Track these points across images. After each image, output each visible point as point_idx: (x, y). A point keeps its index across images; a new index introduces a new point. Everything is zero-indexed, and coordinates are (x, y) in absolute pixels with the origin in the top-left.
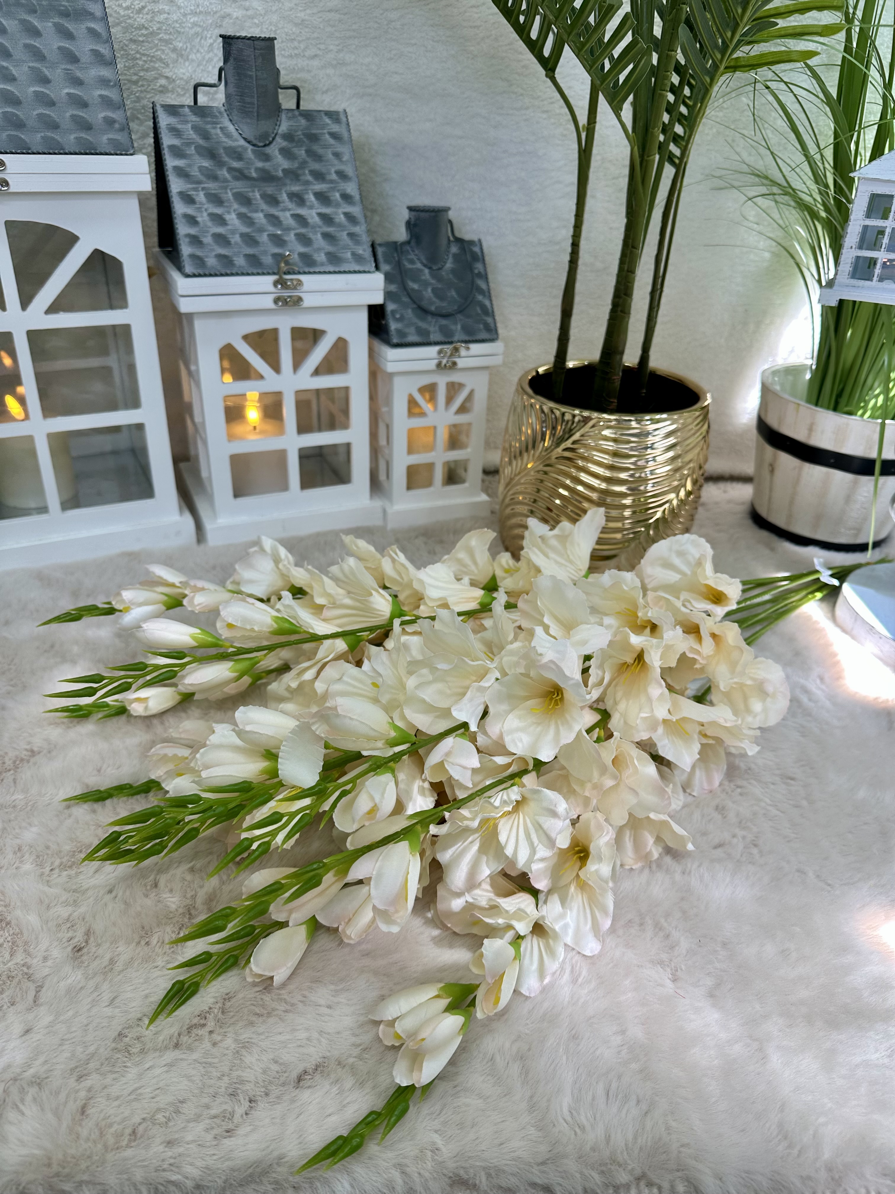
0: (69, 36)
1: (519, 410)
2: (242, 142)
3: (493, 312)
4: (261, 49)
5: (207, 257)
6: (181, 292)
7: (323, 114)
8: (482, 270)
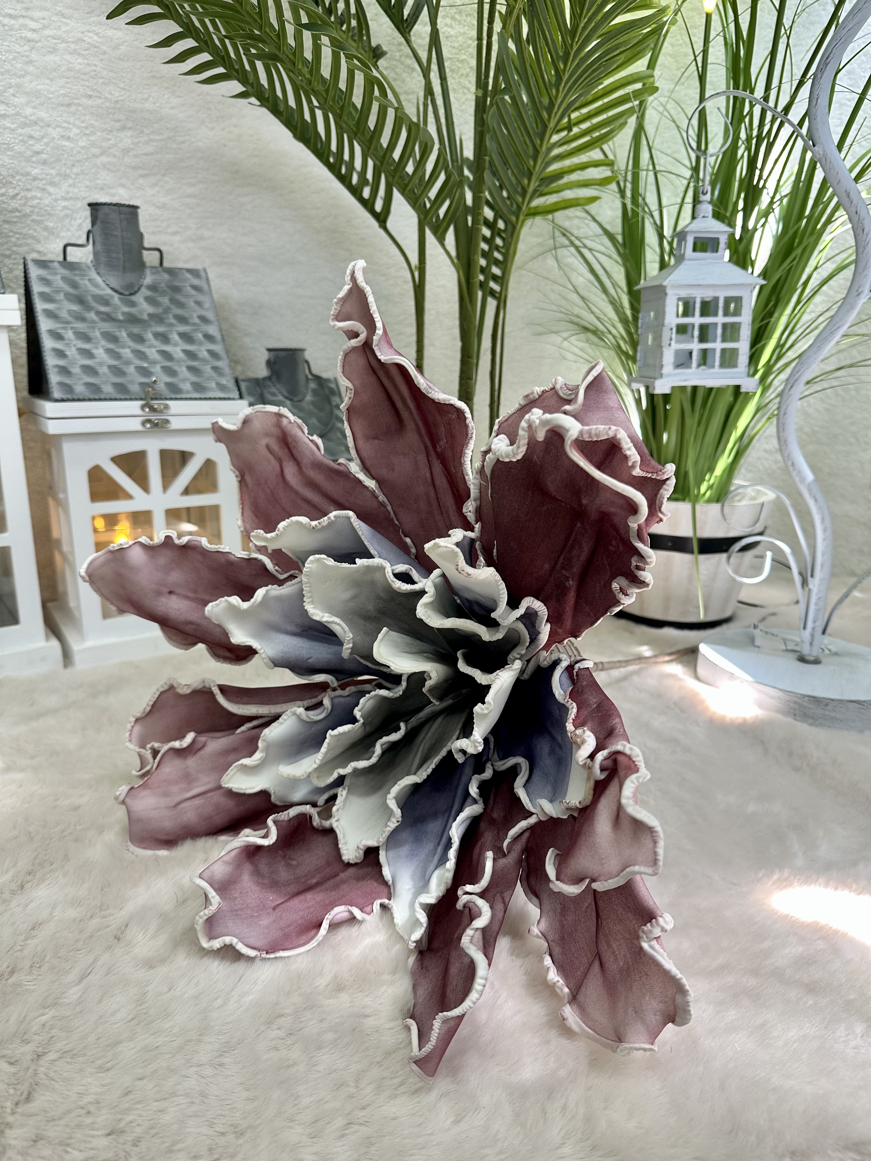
2: (109, 291)
4: (126, 214)
5: (75, 384)
6: (49, 415)
7: (184, 271)
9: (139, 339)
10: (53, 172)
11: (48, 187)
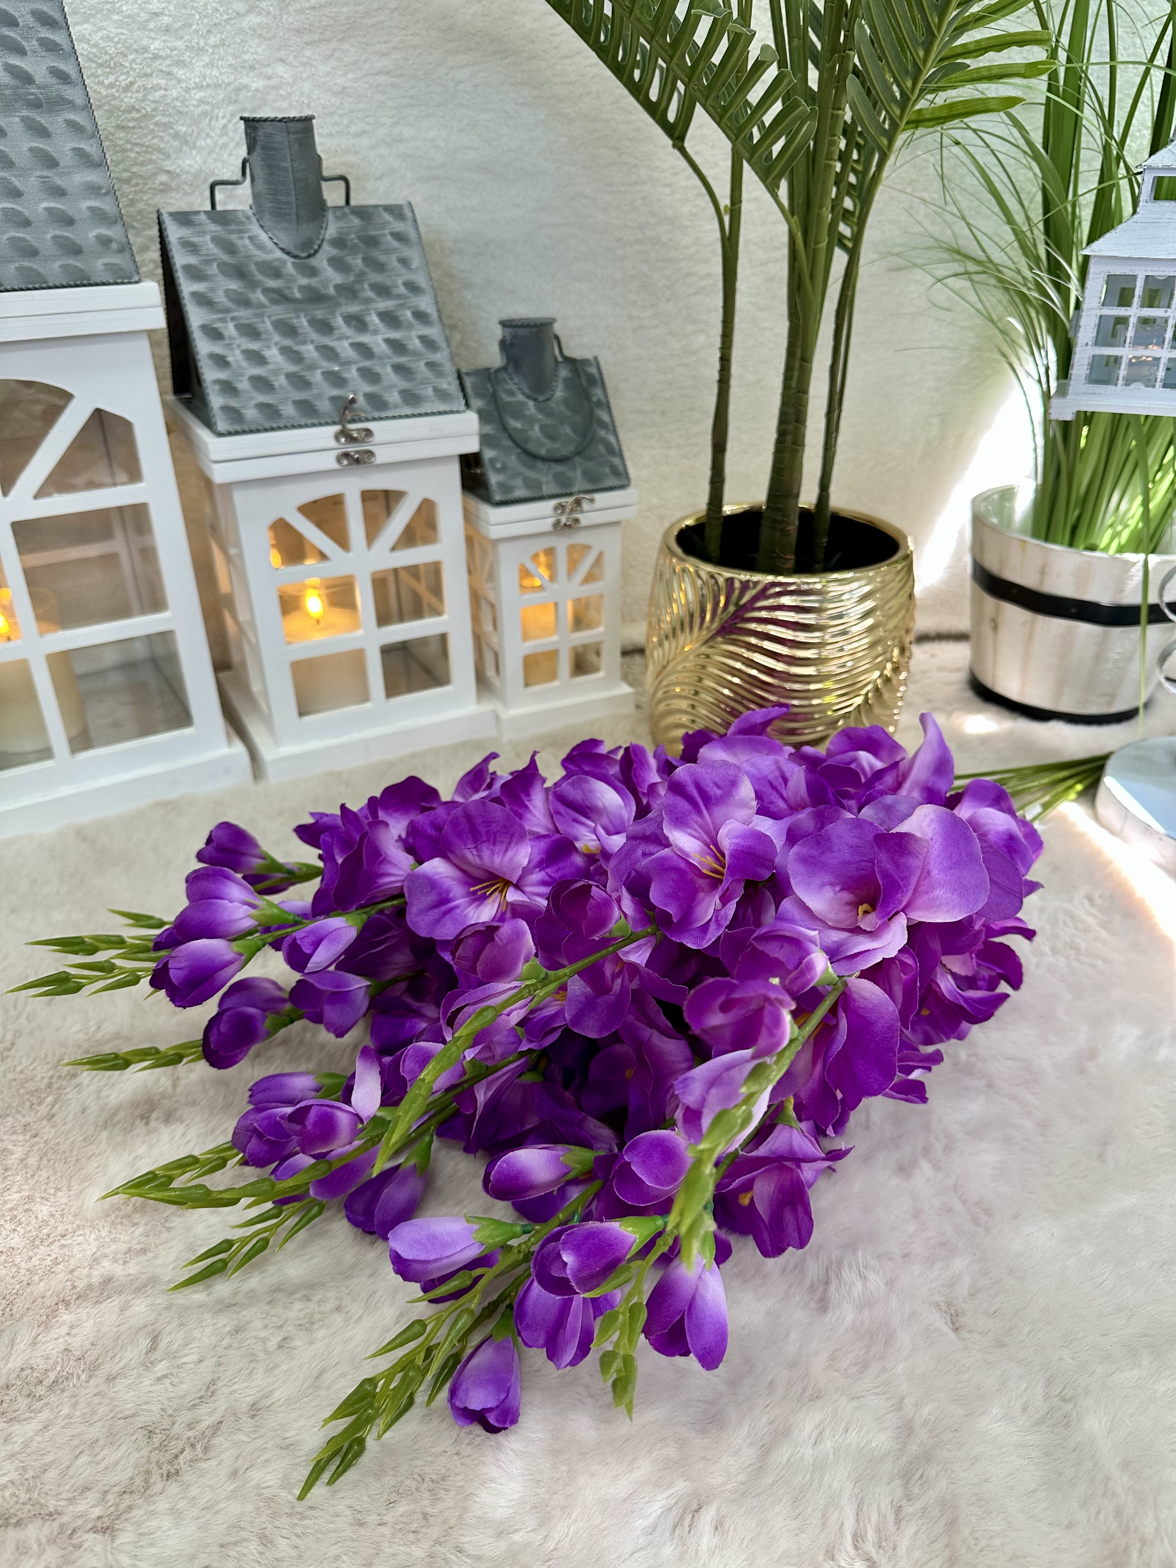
0: (43, 133)
1: (667, 575)
2: (279, 254)
3: (620, 450)
4: (297, 132)
5: (244, 407)
6: (214, 457)
7: (381, 209)
8: (602, 398)
9: (325, 327)
10: (180, 44)
11: (175, 70)
